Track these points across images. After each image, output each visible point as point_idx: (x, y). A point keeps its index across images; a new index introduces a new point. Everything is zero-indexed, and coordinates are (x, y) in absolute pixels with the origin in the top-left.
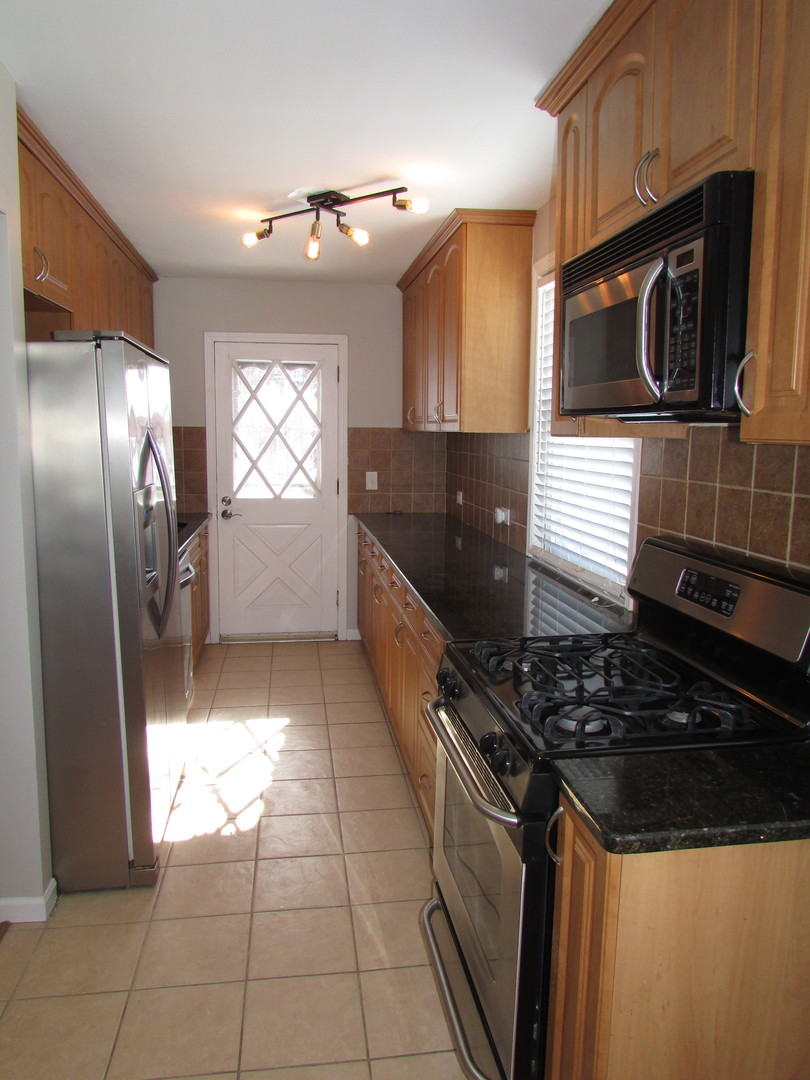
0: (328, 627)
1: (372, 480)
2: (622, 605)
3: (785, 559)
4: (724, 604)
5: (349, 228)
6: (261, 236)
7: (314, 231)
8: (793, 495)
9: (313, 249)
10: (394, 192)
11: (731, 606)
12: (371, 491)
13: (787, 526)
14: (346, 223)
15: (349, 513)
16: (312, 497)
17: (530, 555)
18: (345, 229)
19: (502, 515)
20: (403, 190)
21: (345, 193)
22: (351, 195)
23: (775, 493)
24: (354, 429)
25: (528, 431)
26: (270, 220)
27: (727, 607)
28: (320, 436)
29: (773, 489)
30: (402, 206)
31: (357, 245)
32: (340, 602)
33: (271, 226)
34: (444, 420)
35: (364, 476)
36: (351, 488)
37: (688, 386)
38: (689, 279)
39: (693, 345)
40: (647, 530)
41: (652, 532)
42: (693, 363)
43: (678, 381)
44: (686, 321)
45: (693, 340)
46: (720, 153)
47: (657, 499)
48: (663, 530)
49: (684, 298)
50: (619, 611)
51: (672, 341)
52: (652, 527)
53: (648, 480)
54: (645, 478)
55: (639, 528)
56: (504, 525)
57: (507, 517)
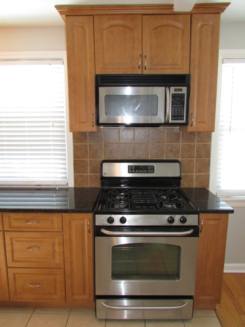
3: (149, 158)
4: (149, 171)
8: (150, 144)
13: (149, 151)
27: (151, 171)
37: (181, 120)
38: (180, 95)
39: (183, 110)
40: (81, 161)
41: (84, 161)
42: (182, 114)
43: (176, 118)
44: (179, 105)
45: (183, 109)
46: (175, 67)
47: (86, 150)
48: (91, 159)
49: (178, 99)
50: (67, 189)
51: (173, 108)
52: (84, 159)
53: (79, 145)
54: (77, 145)
55: (74, 161)
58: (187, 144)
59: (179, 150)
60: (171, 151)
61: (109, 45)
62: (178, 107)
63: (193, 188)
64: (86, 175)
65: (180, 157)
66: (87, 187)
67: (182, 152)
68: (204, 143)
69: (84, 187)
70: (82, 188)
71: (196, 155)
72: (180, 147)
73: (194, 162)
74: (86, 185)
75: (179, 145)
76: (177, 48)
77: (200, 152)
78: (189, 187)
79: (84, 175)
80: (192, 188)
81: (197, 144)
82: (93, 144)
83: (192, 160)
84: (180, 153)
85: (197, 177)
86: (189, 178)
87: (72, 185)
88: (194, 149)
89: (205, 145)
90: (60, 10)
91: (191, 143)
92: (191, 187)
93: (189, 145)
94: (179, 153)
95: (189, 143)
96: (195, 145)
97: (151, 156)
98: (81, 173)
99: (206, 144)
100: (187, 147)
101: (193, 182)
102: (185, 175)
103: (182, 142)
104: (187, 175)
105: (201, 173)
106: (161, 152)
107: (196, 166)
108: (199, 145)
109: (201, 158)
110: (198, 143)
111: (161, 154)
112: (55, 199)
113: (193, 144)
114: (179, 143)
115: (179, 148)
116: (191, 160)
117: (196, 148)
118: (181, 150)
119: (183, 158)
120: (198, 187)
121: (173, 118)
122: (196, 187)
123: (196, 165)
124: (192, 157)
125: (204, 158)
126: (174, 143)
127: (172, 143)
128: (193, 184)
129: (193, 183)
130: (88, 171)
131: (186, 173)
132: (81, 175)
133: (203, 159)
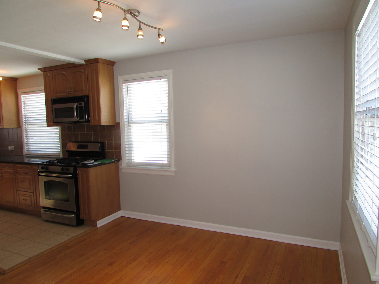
13: (92, 136)
19: (11, 148)
25: (21, 127)
27: (87, 148)
37: (83, 119)
42: (83, 116)
43: (81, 118)
44: (82, 111)
46: (82, 92)
47: (66, 136)
49: (81, 109)
52: (66, 141)
53: (63, 133)
55: (62, 142)
56: (12, 151)
57: (13, 148)
59: (105, 136)
60: (102, 137)
62: (81, 113)
65: (106, 140)
67: (107, 138)
68: (117, 132)
71: (114, 139)
72: (106, 134)
76: (82, 82)
77: (116, 137)
85: (116, 153)
86: (112, 153)
88: (113, 135)
90: (41, 70)
93: (110, 133)
94: (105, 138)
98: (65, 149)
103: (106, 131)
105: (117, 150)
107: (114, 146)
111: (97, 138)
113: (112, 132)
116: (111, 142)
118: (107, 136)
119: (108, 141)
124: (112, 140)
125: (118, 141)
129: (114, 156)
131: (110, 150)
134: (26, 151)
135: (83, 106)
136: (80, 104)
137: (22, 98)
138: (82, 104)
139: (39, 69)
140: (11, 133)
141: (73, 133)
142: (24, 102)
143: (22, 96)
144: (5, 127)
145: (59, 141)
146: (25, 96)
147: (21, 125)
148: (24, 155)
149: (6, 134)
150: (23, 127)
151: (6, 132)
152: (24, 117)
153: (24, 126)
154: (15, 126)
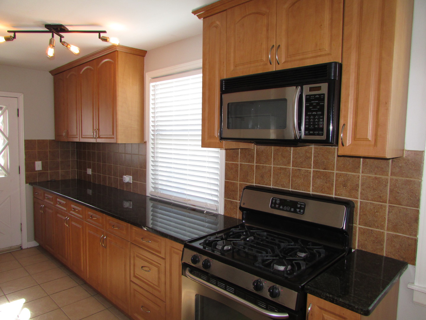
0: (15, 243)
1: (38, 166)
2: (217, 213)
3: (310, 192)
4: (298, 210)
5: (68, 44)
6: (7, 39)
7: (51, 43)
8: (312, 170)
9: (51, 52)
10: (100, 32)
11: (302, 211)
12: (39, 171)
13: (310, 180)
14: (65, 41)
15: (26, 183)
16: (4, 176)
17: (149, 195)
18: (66, 45)
19: (127, 179)
20: (105, 32)
21: (67, 27)
22: (70, 29)
23: (303, 169)
24: (28, 140)
25: (146, 142)
26: (15, 32)
27: (300, 211)
28: (8, 144)
29: (302, 168)
30: (105, 40)
31: (73, 53)
32: (23, 229)
33: (15, 35)
34: (99, 137)
35: (34, 164)
36: (27, 170)
37: (318, 135)
38: (317, 96)
39: (321, 120)
40: (231, 183)
41: (234, 183)
42: (321, 126)
43: (311, 132)
44: (316, 111)
45: (321, 118)
46: (319, 54)
47: (237, 171)
48: (241, 183)
49: (315, 103)
50: (216, 215)
51: (307, 117)
52: (234, 182)
53: (231, 163)
54: (229, 163)
55: (226, 182)
56: (128, 183)
57: (130, 179)
58: (373, 176)
59: (358, 185)
60: (345, 186)
61: (240, 42)
62: (314, 115)
63: (383, 256)
64: (235, 202)
65: (359, 197)
66: (235, 217)
67: (363, 190)
68: (408, 179)
69: (232, 216)
70: (231, 218)
71: (390, 197)
72: (360, 181)
73: (385, 210)
74: (234, 215)
75: (359, 177)
76: (321, 25)
77: (398, 193)
78: (375, 253)
79: (233, 201)
80: (380, 256)
81: (391, 179)
82: (244, 163)
83: (381, 205)
84: (360, 190)
85: (391, 239)
86: (375, 236)
87: (221, 211)
88: (386, 186)
89: (408, 183)
90: (197, 15)
91: (380, 175)
92: (379, 254)
93: (376, 178)
94: (357, 190)
95: (375, 174)
96: (387, 179)
97: (314, 188)
98: (230, 199)
99: (411, 181)
100: (373, 182)
101: (382, 245)
102: (368, 230)
103: (362, 173)
104: (372, 230)
105: (397, 232)
106: (328, 184)
107: (388, 218)
108: (396, 180)
109: (399, 205)
110: (394, 178)
111: (327, 187)
112: (207, 224)
113: (383, 177)
114: (357, 173)
115: (358, 181)
116: (379, 205)
117: (389, 184)
118: (362, 185)
119: (364, 199)
120: (393, 257)
121: (307, 132)
122: (389, 256)
123: (388, 215)
124: (381, 201)
125: (407, 206)
126: (350, 171)
127: (346, 173)
128: (382, 249)
129: (383, 247)
130: (237, 197)
131: (370, 227)
132: (231, 201)
133: (403, 208)
134: (150, 190)
135: (324, 94)
136: (311, 89)
137: (151, 88)
138: (319, 88)
139: (194, 12)
140: (129, 153)
141: (255, 164)
142: (154, 95)
143: (152, 84)
144: (119, 142)
145: (219, 178)
146: (156, 85)
147: (146, 139)
148: (148, 194)
149: (121, 153)
150: (148, 142)
151: (121, 150)
152: (151, 124)
153: (151, 141)
154: (135, 140)
